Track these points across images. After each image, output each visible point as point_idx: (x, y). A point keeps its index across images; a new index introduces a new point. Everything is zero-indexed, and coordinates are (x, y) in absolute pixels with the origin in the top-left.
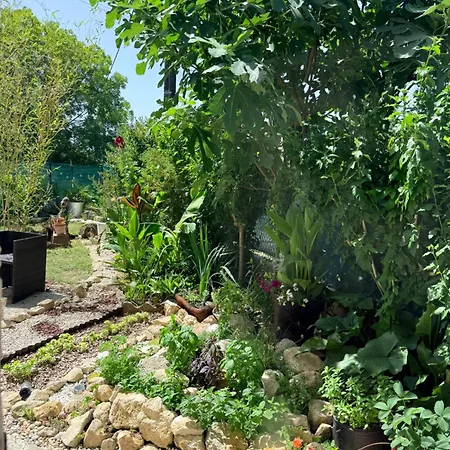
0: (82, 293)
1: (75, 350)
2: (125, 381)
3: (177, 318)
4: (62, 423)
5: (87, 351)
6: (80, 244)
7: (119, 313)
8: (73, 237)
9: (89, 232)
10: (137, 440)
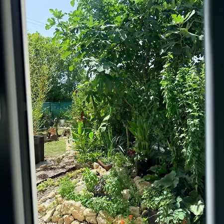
0: (59, 161)
1: (53, 185)
2: (68, 196)
3: (98, 170)
4: (44, 213)
5: (58, 185)
6: (62, 139)
7: (74, 169)
8: (60, 136)
9: (66, 133)
10: (71, 218)
